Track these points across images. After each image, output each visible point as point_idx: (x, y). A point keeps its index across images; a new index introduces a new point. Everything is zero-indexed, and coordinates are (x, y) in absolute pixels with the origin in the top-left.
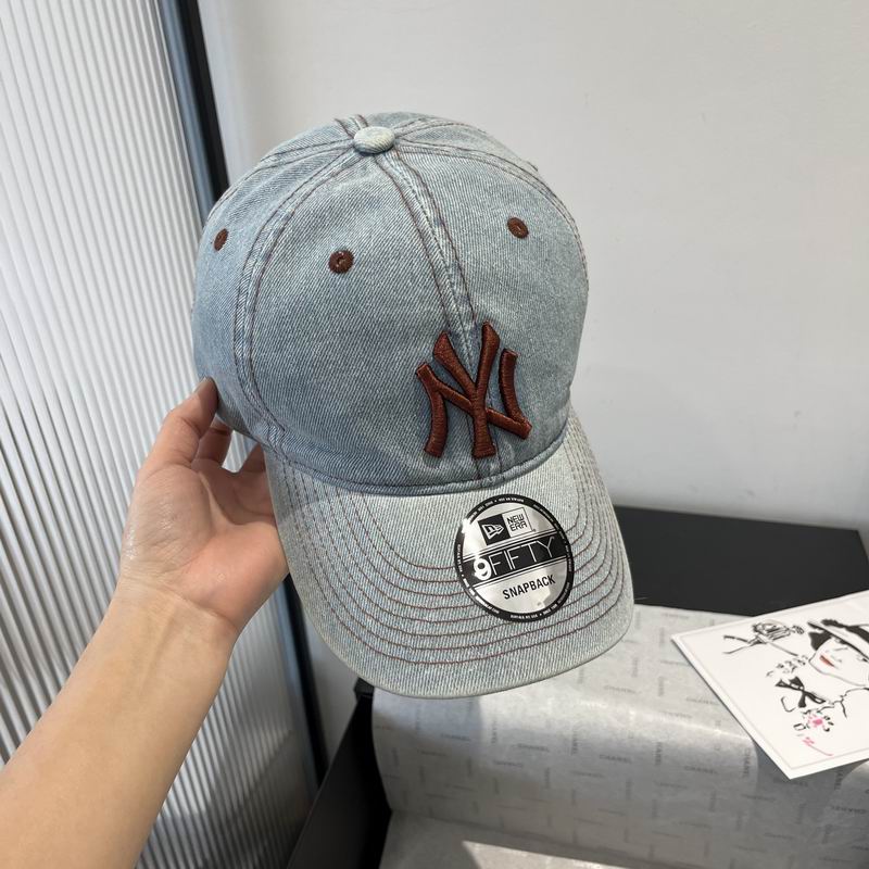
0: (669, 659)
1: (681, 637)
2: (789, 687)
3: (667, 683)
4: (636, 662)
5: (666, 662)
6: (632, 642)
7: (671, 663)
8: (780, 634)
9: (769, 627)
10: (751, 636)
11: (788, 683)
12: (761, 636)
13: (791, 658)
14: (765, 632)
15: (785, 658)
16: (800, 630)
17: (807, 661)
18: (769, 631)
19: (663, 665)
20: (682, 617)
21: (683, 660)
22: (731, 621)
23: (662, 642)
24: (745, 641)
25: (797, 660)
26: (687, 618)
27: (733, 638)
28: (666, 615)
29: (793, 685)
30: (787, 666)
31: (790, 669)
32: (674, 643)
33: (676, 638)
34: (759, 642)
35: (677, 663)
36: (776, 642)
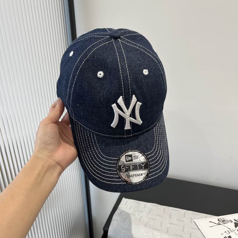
0: (193, 227)
1: (197, 221)
3: (192, 234)
4: (183, 227)
5: (192, 228)
6: (183, 221)
7: (194, 229)
8: (226, 222)
10: (217, 222)
11: (228, 237)
12: (220, 222)
13: (229, 230)
14: (221, 221)
16: (231, 222)
17: (233, 231)
18: (223, 221)
19: (191, 229)
20: (197, 215)
21: (197, 228)
22: (212, 217)
23: (191, 222)
24: (215, 223)
25: (231, 231)
26: (199, 215)
27: (212, 222)
28: (193, 214)
30: (227, 232)
31: (228, 233)
32: (195, 222)
33: (195, 221)
34: (220, 224)
35: (195, 229)
36: (224, 225)
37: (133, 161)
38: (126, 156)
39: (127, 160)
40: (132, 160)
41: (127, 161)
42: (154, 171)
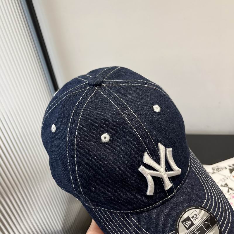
2: (224, 186)
9: (216, 168)
11: (223, 185)
12: (215, 171)
13: (224, 177)
15: (222, 177)
16: (226, 168)
17: (228, 178)
29: (225, 186)
30: (223, 180)
36: (219, 172)
37: (194, 224)
38: (182, 222)
39: (187, 227)
40: (192, 224)
41: (187, 229)
42: (223, 222)
